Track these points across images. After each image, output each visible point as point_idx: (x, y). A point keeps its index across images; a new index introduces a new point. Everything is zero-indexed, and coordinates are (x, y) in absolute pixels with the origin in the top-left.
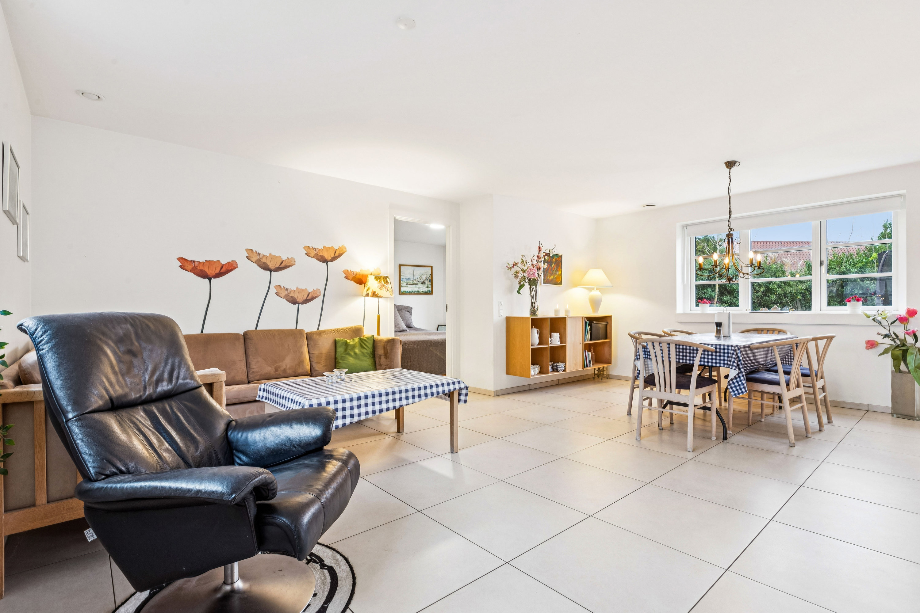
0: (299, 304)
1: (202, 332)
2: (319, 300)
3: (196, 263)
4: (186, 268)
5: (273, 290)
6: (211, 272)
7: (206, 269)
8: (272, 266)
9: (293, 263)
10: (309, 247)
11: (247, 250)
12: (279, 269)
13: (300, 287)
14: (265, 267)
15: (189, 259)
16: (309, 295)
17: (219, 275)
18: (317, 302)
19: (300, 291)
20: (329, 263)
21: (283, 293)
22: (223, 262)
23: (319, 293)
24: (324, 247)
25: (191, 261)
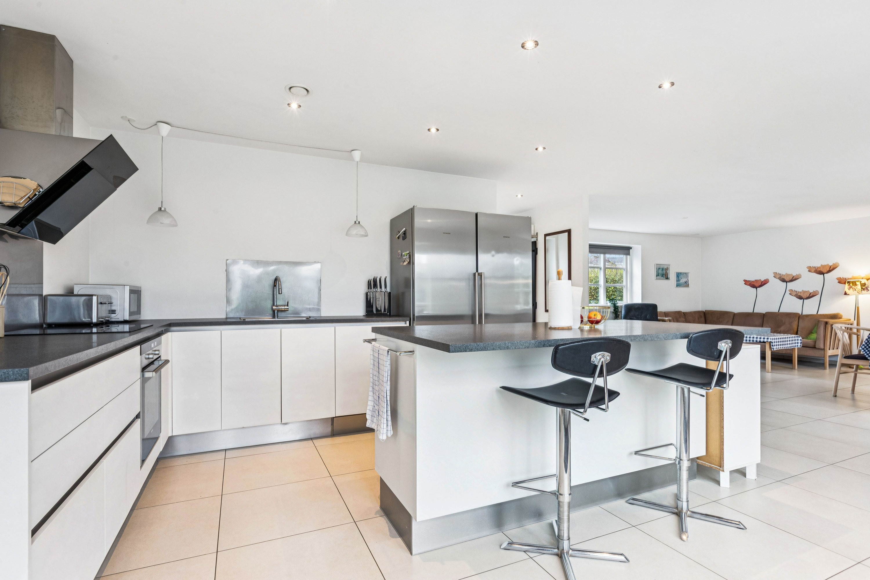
0: (804, 299)
1: (753, 312)
2: (818, 297)
3: (751, 281)
4: (747, 284)
5: (788, 292)
6: (757, 285)
7: (755, 284)
8: (787, 279)
9: (800, 277)
10: (810, 267)
11: (774, 273)
12: (791, 281)
13: (804, 290)
14: (783, 280)
15: (748, 280)
16: (810, 294)
17: (761, 286)
18: (817, 298)
19: (804, 292)
20: (825, 275)
21: (794, 294)
22: (762, 280)
23: (817, 293)
24: (821, 265)
25: (749, 281)
